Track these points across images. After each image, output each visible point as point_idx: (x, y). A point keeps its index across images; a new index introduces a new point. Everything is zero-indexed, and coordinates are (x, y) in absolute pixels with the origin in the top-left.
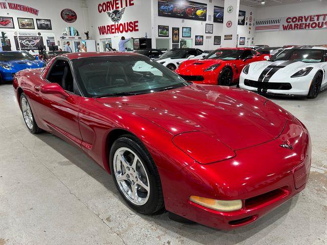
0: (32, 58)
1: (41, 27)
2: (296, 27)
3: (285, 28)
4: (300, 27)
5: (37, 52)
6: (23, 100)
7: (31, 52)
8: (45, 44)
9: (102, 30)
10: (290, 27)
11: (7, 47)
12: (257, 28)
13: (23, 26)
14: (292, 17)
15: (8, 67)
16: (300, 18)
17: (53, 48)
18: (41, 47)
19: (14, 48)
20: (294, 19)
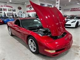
0: (11, 18)
1: (13, 11)
2: (74, 11)
3: (71, 11)
4: (75, 11)
5: (12, 17)
6: (9, 28)
8: (14, 15)
9: (27, 12)
10: (72, 11)
11: (5, 15)
12: (64, 11)
13: (9, 11)
15: (5, 20)
16: (75, 9)
17: (16, 16)
18: (13, 15)
19: (7, 16)
20: (73, 9)
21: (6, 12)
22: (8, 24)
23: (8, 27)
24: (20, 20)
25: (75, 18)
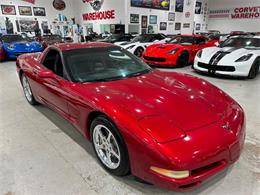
0: (30, 40)
1: (37, 14)
2: (242, 16)
3: (233, 17)
4: (246, 16)
5: (34, 34)
6: (24, 79)
7: (29, 34)
8: (40, 27)
9: (86, 17)
10: (238, 16)
11: (10, 30)
12: (211, 17)
13: (22, 13)
14: (239, 7)
15: (11, 48)
16: (246, 9)
17: (47, 31)
19: (15, 30)
20: (241, 10)
21: (13, 19)
22: (21, 62)
23: (21, 73)
24: (61, 53)
25: (248, 43)
